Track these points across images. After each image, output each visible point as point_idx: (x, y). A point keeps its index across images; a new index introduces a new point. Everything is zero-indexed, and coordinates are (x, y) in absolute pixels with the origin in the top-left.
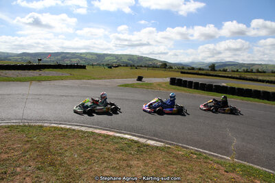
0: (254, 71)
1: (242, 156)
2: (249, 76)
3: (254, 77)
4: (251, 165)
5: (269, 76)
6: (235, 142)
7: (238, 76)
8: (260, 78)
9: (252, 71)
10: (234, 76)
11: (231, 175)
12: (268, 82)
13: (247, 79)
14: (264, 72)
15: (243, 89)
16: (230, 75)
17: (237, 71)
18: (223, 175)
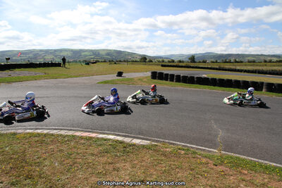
0: (232, 61)
1: (228, 148)
2: (227, 66)
3: (233, 67)
4: (237, 155)
5: (246, 65)
6: (221, 133)
7: (217, 67)
8: (238, 68)
9: (230, 62)
10: (213, 67)
11: (220, 168)
12: (245, 71)
13: (226, 70)
14: (242, 62)
15: (223, 80)
16: (210, 66)
17: (217, 62)
18: (213, 169)
